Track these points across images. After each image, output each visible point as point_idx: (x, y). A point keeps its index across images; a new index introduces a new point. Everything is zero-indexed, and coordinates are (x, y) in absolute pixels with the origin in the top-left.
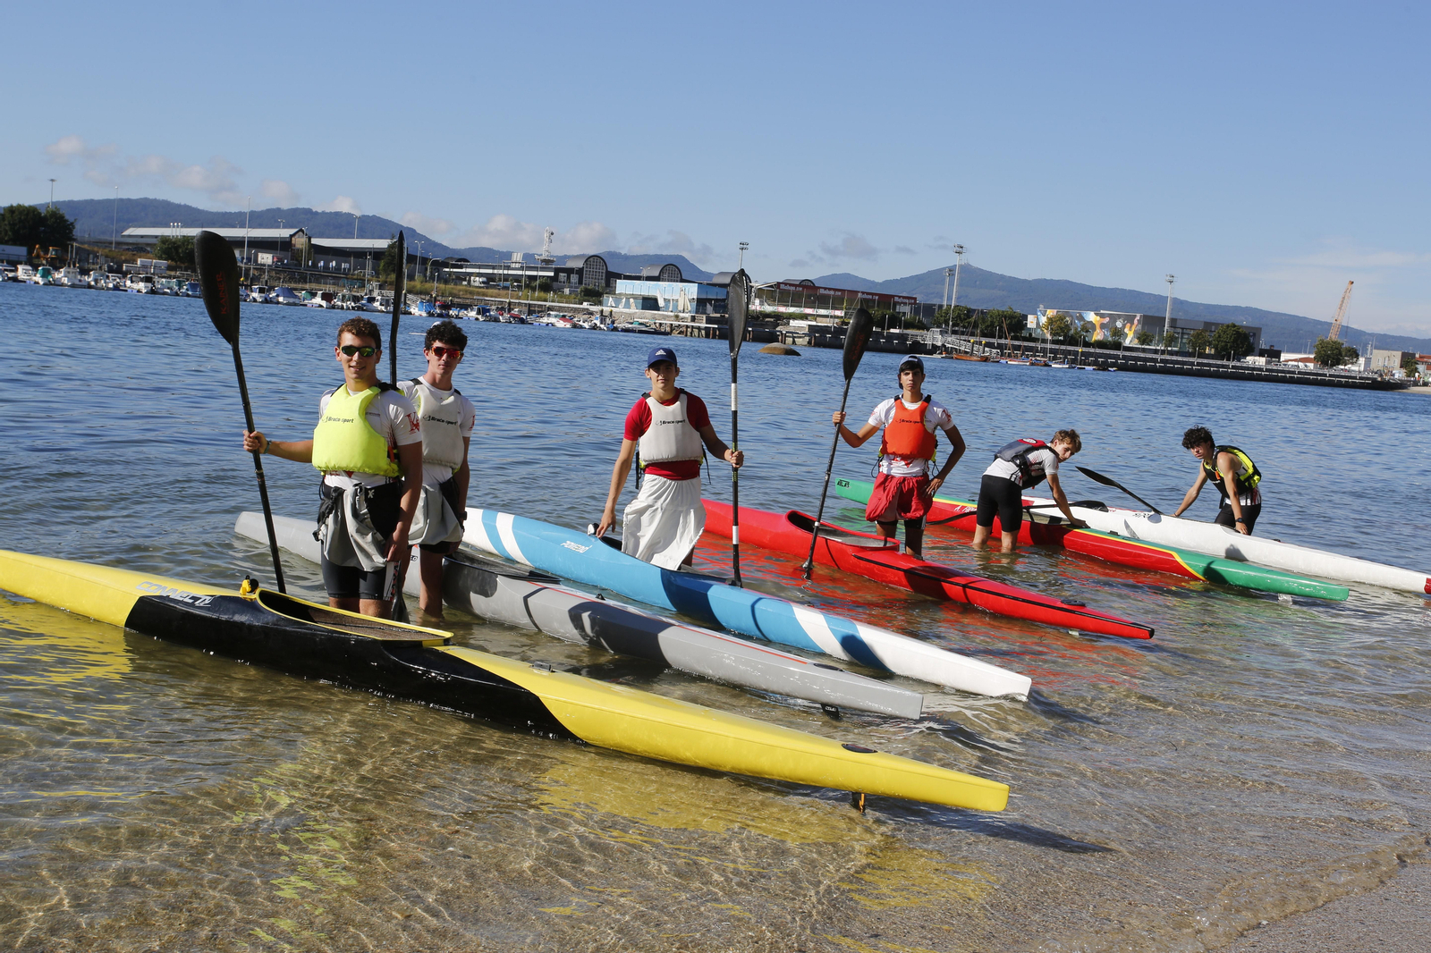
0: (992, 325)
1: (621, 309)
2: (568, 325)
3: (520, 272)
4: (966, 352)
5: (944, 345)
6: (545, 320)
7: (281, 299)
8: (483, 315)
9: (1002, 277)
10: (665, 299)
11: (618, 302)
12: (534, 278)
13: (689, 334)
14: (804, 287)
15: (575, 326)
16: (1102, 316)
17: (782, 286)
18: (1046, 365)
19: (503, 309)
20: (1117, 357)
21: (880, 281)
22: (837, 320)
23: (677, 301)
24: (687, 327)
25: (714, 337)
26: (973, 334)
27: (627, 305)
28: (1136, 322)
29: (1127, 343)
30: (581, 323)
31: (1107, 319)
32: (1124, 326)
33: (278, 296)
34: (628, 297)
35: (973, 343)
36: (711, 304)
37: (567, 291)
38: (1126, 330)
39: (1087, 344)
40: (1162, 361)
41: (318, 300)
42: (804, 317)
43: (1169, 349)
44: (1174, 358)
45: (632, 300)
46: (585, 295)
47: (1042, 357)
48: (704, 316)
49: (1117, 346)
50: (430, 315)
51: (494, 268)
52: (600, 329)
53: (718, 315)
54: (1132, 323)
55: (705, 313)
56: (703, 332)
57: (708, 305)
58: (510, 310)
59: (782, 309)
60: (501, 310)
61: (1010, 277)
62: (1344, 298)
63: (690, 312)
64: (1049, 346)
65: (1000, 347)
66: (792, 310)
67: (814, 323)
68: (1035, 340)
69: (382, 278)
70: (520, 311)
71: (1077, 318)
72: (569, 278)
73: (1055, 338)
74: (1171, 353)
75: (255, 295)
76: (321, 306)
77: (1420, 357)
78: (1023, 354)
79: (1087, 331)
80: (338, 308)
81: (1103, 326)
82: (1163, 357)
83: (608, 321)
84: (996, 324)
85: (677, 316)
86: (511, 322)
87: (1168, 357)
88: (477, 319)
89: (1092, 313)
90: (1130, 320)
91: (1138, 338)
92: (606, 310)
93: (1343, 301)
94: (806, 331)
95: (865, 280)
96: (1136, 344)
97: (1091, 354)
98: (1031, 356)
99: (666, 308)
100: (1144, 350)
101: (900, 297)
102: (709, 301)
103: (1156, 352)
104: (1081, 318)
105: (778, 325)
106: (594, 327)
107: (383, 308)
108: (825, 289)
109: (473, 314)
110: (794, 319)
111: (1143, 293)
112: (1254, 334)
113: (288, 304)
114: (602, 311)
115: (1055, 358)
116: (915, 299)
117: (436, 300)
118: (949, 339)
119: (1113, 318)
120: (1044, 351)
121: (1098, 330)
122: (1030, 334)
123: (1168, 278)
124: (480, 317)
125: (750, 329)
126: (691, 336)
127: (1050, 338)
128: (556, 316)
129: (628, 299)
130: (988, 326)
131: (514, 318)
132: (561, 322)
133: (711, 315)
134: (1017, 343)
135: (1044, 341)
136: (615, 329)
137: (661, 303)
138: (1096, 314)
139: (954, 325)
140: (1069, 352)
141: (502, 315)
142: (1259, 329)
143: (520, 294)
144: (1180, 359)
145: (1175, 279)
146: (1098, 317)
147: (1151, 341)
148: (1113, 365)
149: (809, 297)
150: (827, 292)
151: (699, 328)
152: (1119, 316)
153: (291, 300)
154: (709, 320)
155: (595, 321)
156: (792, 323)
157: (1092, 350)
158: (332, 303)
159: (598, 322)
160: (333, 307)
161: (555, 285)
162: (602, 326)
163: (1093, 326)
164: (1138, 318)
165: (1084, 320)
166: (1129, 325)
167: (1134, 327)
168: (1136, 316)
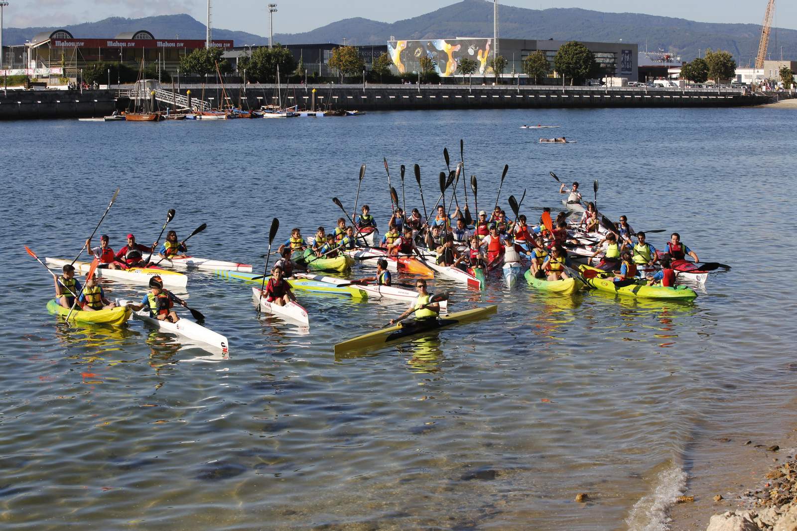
16: (453, 44)
28: (487, 47)
29: (483, 73)
31: (458, 47)
32: (476, 53)
38: (479, 58)
54: (484, 49)
71: (430, 48)
74: (525, 81)
81: (455, 54)
82: (522, 87)
89: (444, 41)
90: (481, 45)
91: (492, 67)
93: (768, 13)
96: (491, 74)
100: (500, 81)
103: (512, 81)
104: (432, 48)
121: (451, 60)
138: (447, 42)
146: (449, 46)
147: (505, 69)
152: (470, 42)
163: (444, 55)
164: (489, 43)
165: (436, 50)
166: (480, 51)
167: (486, 55)
168: (486, 41)
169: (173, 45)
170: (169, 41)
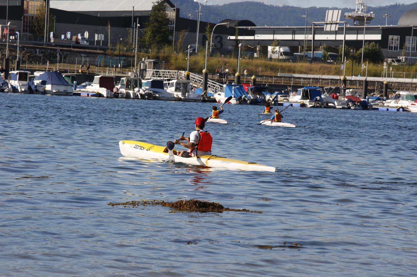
6: (391, 103)
7: (48, 87)
8: (311, 99)
33: (44, 83)
41: (95, 87)
50: (242, 102)
75: (15, 83)
76: (99, 95)
80: (122, 97)
86: (349, 108)
88: (303, 105)
107: (180, 94)
113: (58, 94)
124: (307, 102)
128: (407, 98)
131: (354, 103)
141: (337, 98)
153: (62, 89)
158: (115, 90)
160: (116, 95)
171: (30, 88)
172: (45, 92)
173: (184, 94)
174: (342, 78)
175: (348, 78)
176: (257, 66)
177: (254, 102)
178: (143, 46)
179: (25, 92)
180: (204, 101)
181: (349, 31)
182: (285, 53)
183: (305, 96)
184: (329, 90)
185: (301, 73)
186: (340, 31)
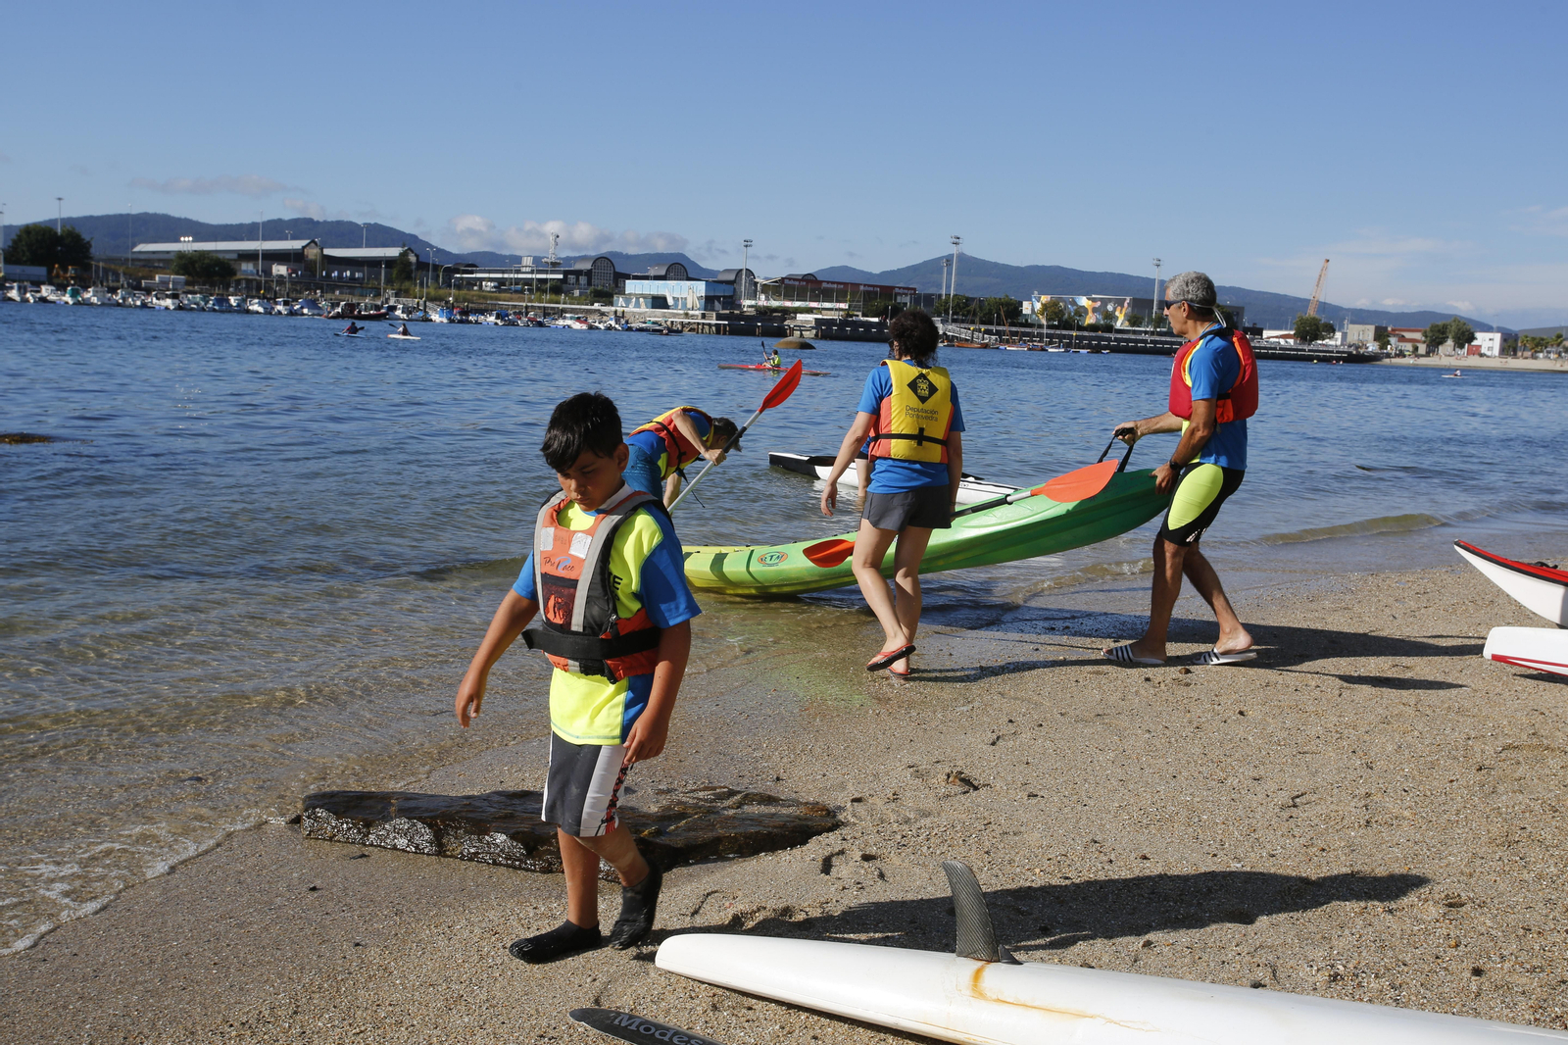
0: (990, 313)
1: (631, 308)
2: (585, 327)
3: (529, 276)
4: (967, 340)
5: (945, 334)
6: (561, 322)
7: (305, 311)
8: (502, 319)
9: (996, 265)
10: (674, 298)
11: (628, 302)
12: (545, 281)
13: (700, 331)
14: (808, 281)
15: (591, 327)
16: (1094, 300)
17: (786, 281)
18: (1043, 350)
19: (521, 313)
20: (1109, 340)
21: (878, 272)
22: (841, 313)
23: (686, 299)
24: (698, 324)
25: (724, 334)
26: (973, 322)
27: (638, 305)
28: (1126, 305)
29: (1118, 325)
30: (597, 324)
31: (1099, 303)
32: (1115, 309)
33: (302, 308)
34: (638, 297)
35: (973, 331)
36: (719, 302)
37: (577, 293)
38: (1117, 313)
39: (1081, 328)
40: (1152, 342)
42: (810, 311)
43: (1158, 330)
44: (1163, 339)
45: (641, 300)
46: (595, 296)
47: (1039, 342)
48: (714, 314)
49: (1109, 329)
50: (451, 321)
51: (503, 272)
52: (616, 329)
53: (728, 312)
54: (1122, 306)
55: (713, 310)
56: (714, 328)
57: (716, 303)
58: (527, 314)
59: (788, 304)
60: (519, 314)
61: (1003, 264)
62: (1320, 276)
63: (699, 309)
64: (1045, 331)
65: (998, 333)
66: (797, 304)
67: (820, 316)
68: (1031, 326)
69: (396, 286)
70: (536, 315)
71: (1071, 303)
72: (578, 280)
73: (1051, 323)
74: (1161, 334)
75: (280, 308)
77: (1393, 330)
78: (1020, 340)
79: (1080, 316)
81: (1095, 310)
82: (1153, 338)
83: (623, 321)
84: (994, 311)
85: (687, 314)
86: (529, 326)
87: (1158, 338)
88: (496, 324)
89: (1085, 298)
90: (1120, 303)
91: (1129, 321)
92: (620, 309)
93: (1319, 279)
94: (813, 324)
95: (862, 272)
96: (1126, 327)
97: (1085, 338)
98: (1029, 341)
99: (676, 306)
100: (1134, 332)
101: (900, 288)
102: (718, 298)
103: (1146, 332)
104: (1074, 303)
105: (785, 319)
106: (610, 328)
107: (405, 316)
108: (828, 282)
109: (492, 319)
110: (801, 313)
111: (1132, 276)
112: (1238, 314)
113: (310, 315)
114: (616, 312)
115: (1051, 343)
116: (915, 289)
117: (453, 307)
118: (950, 327)
119: (1105, 302)
120: (1040, 335)
121: (1090, 314)
122: (1027, 320)
123: (1155, 262)
124: (499, 321)
125: (759, 324)
126: (702, 333)
127: (1044, 322)
128: (571, 318)
129: (638, 299)
130: (986, 314)
131: (532, 322)
132: (578, 323)
133: (721, 312)
134: (1014, 329)
135: (1040, 326)
136: (630, 329)
137: (670, 301)
138: (1088, 299)
139: (953, 314)
140: (1064, 337)
141: (520, 319)
142: (1242, 308)
143: (533, 297)
144: (1168, 339)
145: (1161, 263)
146: (1090, 302)
147: (1141, 323)
148: (1105, 347)
149: (813, 291)
150: (830, 286)
151: (710, 325)
152: (1110, 300)
154: (719, 317)
155: (610, 322)
156: (800, 317)
157: (1086, 334)
159: (613, 323)
161: (565, 287)
162: (617, 326)
163: (1085, 310)
164: (1128, 301)
165: (1077, 305)
166: (1119, 308)
167: (1124, 310)
168: (1125, 299)
169: (872, 289)
170: (869, 286)
171: (291, 311)
172: (303, 314)
173: (408, 316)
174: (524, 304)
175: (529, 304)
176: (473, 296)
177: (461, 322)
178: (389, 281)
179: (287, 315)
180: (423, 321)
181: (539, 272)
182: (495, 287)
183: (497, 318)
184: (515, 313)
185: (505, 301)
186: (532, 272)
